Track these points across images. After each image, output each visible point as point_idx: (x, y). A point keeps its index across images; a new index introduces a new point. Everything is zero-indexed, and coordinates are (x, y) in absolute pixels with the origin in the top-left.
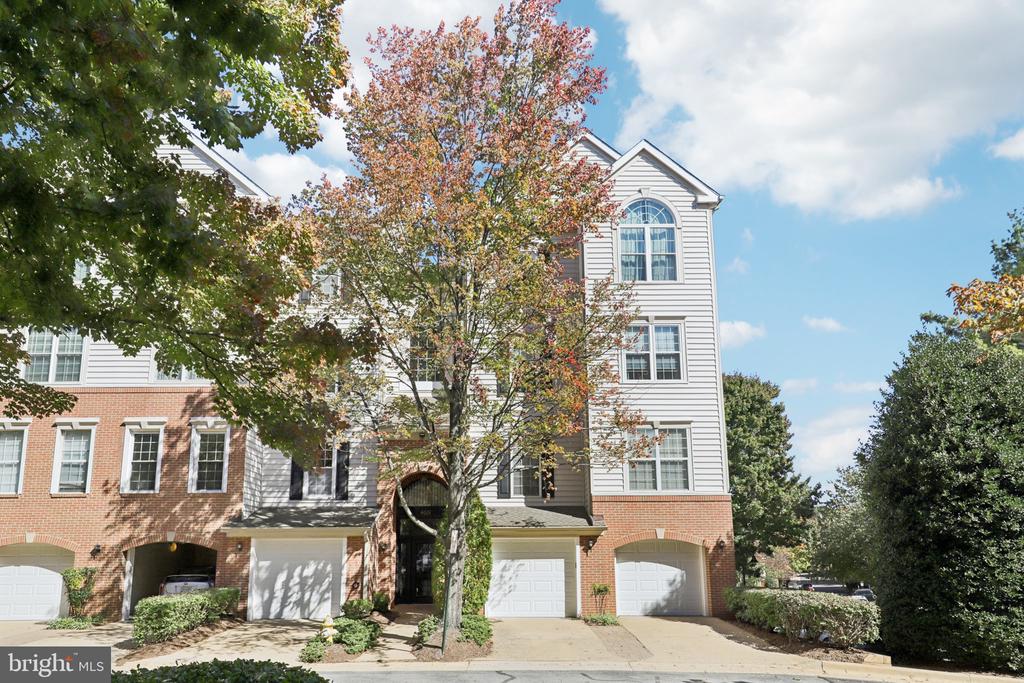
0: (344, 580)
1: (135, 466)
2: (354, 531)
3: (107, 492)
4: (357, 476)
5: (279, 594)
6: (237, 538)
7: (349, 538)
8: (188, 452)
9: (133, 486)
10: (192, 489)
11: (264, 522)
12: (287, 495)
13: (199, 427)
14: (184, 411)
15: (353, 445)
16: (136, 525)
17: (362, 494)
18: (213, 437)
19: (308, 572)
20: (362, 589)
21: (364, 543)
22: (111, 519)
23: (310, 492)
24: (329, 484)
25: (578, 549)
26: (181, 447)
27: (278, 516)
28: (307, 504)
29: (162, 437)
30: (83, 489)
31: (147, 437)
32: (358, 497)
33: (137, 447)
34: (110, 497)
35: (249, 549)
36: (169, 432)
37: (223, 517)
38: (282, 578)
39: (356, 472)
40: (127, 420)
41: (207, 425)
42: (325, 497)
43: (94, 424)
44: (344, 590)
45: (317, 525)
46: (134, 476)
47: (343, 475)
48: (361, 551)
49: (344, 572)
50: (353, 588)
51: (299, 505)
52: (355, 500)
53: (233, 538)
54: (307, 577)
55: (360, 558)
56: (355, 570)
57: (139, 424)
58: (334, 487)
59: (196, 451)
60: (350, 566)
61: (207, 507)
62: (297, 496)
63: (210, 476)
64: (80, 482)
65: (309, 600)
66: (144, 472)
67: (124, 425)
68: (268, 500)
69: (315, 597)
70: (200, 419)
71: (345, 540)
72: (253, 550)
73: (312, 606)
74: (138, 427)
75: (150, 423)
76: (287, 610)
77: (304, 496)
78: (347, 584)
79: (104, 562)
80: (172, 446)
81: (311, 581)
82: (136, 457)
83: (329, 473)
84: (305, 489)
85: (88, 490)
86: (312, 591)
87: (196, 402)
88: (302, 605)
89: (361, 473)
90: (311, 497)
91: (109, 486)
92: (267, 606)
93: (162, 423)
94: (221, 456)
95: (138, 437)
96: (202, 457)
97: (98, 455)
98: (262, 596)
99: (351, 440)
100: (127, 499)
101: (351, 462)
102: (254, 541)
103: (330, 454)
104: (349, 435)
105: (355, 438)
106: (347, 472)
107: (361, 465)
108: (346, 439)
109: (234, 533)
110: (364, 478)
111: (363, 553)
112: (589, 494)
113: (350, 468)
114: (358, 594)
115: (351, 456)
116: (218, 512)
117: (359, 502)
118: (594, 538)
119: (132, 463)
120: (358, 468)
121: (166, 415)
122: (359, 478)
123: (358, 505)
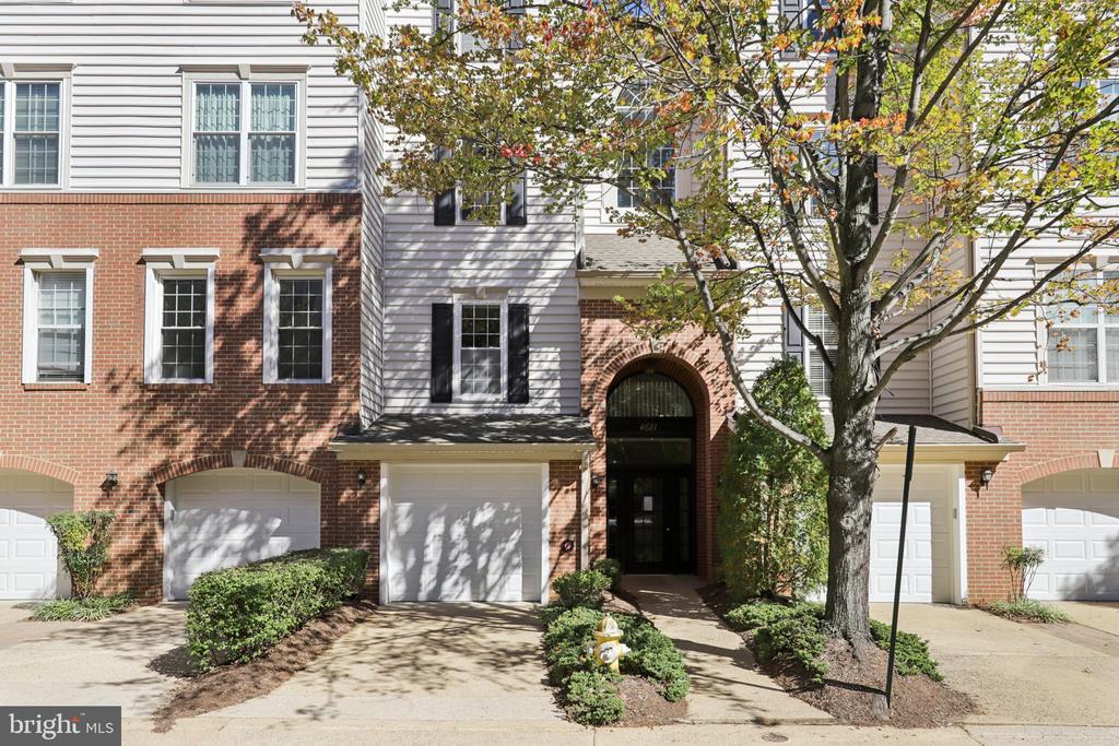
0: (546, 534)
1: (167, 336)
2: (564, 450)
4: (543, 361)
5: (433, 553)
6: (356, 463)
7: (552, 463)
8: (258, 313)
9: (168, 372)
10: (271, 377)
11: (398, 436)
12: (427, 394)
14: (246, 240)
15: (534, 311)
17: (552, 394)
18: (301, 285)
19: (483, 516)
20: (579, 551)
21: (580, 472)
23: (464, 389)
24: (496, 373)
25: (963, 484)
26: (244, 305)
27: (416, 429)
28: (461, 408)
29: (211, 288)
30: (81, 377)
31: (185, 285)
32: (545, 398)
33: (169, 303)
35: (377, 480)
37: (329, 426)
38: (436, 528)
39: (542, 356)
40: (148, 252)
41: (291, 263)
42: (491, 397)
43: (90, 259)
44: (547, 552)
45: (495, 440)
46: (167, 354)
47: (519, 362)
48: (574, 485)
49: (547, 520)
50: (563, 550)
51: (450, 411)
52: (542, 403)
53: (348, 463)
54: (480, 527)
55: (572, 497)
56: (565, 518)
57: (169, 259)
58: (504, 379)
59: (272, 310)
60: (558, 510)
61: (299, 408)
62: (442, 395)
63: (300, 355)
64: (74, 364)
65: (486, 568)
66: (183, 348)
67: (142, 261)
68: (393, 403)
69: (496, 564)
70: (274, 252)
72: (384, 482)
73: (491, 579)
74: (168, 266)
75: (189, 259)
76: (447, 585)
77: (456, 396)
78: (552, 542)
79: (125, 503)
80: (230, 301)
81: (487, 533)
82: (168, 320)
83: (496, 357)
84: (456, 382)
85: (88, 378)
86: (491, 552)
87: (263, 226)
88: (475, 576)
89: (551, 357)
90: (466, 397)
92: (412, 578)
93: (211, 259)
94: (317, 320)
95: (169, 285)
96: (284, 320)
97: (99, 314)
98: (404, 561)
99: (532, 301)
100: (163, 393)
101: (532, 339)
102: (384, 467)
103: (496, 327)
104: (527, 292)
105: (538, 303)
106: (526, 355)
107: (548, 344)
108: (522, 301)
109: (349, 452)
110: (555, 366)
111: (579, 490)
112: (976, 390)
113: (530, 349)
114: (572, 559)
115: (531, 329)
116: (318, 416)
117: (547, 407)
118: (992, 465)
119: (163, 331)
120: (545, 349)
121: (217, 244)
122: (546, 366)
123: (547, 412)
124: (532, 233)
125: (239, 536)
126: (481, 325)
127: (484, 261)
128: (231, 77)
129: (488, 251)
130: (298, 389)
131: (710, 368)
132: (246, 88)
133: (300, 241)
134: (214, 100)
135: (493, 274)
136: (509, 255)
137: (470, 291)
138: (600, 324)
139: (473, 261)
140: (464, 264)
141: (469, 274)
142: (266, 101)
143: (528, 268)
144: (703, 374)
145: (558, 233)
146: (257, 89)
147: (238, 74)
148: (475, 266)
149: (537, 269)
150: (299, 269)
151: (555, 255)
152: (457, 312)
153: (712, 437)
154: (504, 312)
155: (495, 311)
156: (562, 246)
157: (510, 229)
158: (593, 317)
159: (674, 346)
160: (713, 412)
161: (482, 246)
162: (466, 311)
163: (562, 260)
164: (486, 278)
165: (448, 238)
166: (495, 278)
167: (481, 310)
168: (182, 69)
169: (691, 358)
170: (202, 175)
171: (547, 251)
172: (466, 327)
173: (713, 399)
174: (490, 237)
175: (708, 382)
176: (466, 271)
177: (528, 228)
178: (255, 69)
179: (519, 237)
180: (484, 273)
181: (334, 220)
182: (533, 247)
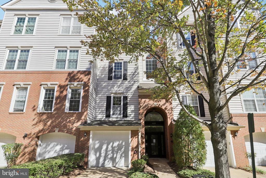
0: (130, 148)
1: (45, 102)
2: (134, 128)
4: (131, 109)
5: (103, 155)
6: (84, 131)
7: (132, 131)
10: (67, 111)
11: (97, 124)
12: (105, 116)
13: (71, 86)
15: (129, 98)
17: (133, 115)
18: (76, 90)
19: (116, 144)
20: (138, 153)
21: (138, 133)
23: (113, 114)
24: (120, 111)
25: (231, 136)
27: (101, 123)
29: (56, 90)
30: (23, 111)
31: (50, 90)
33: (46, 94)
35: (89, 135)
37: (81, 121)
38: (104, 147)
40: (42, 83)
41: (74, 85)
42: (119, 116)
43: (29, 84)
44: (130, 153)
45: (118, 125)
47: (125, 109)
49: (131, 145)
50: (134, 153)
52: (131, 117)
53: (82, 131)
54: (115, 147)
55: (137, 139)
56: (135, 145)
57: (47, 85)
58: (122, 112)
59: (69, 96)
60: (133, 142)
62: (108, 116)
63: (74, 106)
64: (22, 109)
65: (116, 157)
66: (48, 103)
67: (41, 85)
68: (98, 117)
69: (119, 156)
70: (71, 83)
72: (91, 136)
73: (117, 160)
74: (47, 86)
75: (51, 84)
76: (106, 162)
77: (111, 116)
78: (132, 150)
79: (29, 141)
80: (62, 92)
81: (116, 149)
82: (45, 98)
83: (120, 108)
84: (111, 113)
85: (24, 111)
86: (117, 153)
88: (113, 160)
89: (133, 107)
90: (114, 116)
92: (98, 159)
93: (56, 84)
94: (79, 98)
95: (47, 90)
96: (72, 98)
97: (29, 96)
98: (96, 155)
101: (128, 103)
103: (120, 101)
104: (128, 94)
105: (130, 95)
106: (127, 107)
107: (132, 105)
108: (127, 95)
109: (83, 128)
110: (133, 109)
111: (138, 137)
112: (229, 114)
113: (128, 106)
114: (137, 156)
115: (128, 101)
118: (237, 131)
120: (131, 106)
121: (58, 81)
122: (132, 109)
123: (132, 120)
124: (129, 82)
126: (117, 100)
127: (119, 87)
128: (66, 49)
129: (119, 85)
130: (73, 113)
132: (68, 51)
133: (78, 80)
134: (62, 53)
135: (121, 90)
136: (124, 86)
137: (116, 93)
138: (143, 100)
139: (116, 87)
140: (114, 88)
141: (116, 90)
142: (73, 54)
143: (128, 89)
144: (166, 111)
145: (135, 82)
146: (71, 51)
147: (67, 48)
148: (117, 88)
149: (131, 89)
150: (76, 86)
151: (134, 86)
152: (112, 98)
153: (169, 125)
154: (122, 98)
155: (120, 97)
156: (135, 84)
157: (124, 81)
158: (142, 99)
159: (159, 105)
160: (169, 119)
161: (119, 84)
162: (114, 97)
163: (135, 87)
164: (119, 91)
165: (111, 82)
166: (121, 91)
167: (117, 98)
168: (56, 47)
169: (163, 107)
170: (57, 68)
171: (132, 85)
172: (114, 101)
173: (168, 116)
174: (120, 83)
175: (167, 113)
177: (128, 81)
178: (71, 47)
179: (126, 82)
182: (129, 84)
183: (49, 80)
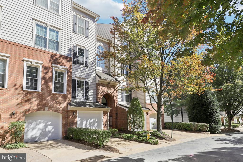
3: (16, 89)
8: (52, 77)
9: (27, 88)
13: (56, 68)
14: (50, 61)
15: (90, 83)
16: (31, 103)
17: (92, 98)
18: (60, 73)
19: (92, 121)
21: (107, 113)
22: (19, 101)
23: (78, 96)
26: (49, 75)
28: (77, 100)
29: (41, 69)
33: (28, 71)
34: (18, 91)
35: (76, 114)
36: (44, 68)
37: (66, 102)
39: (91, 91)
40: (24, 59)
41: (59, 69)
42: (82, 98)
43: (8, 57)
46: (27, 83)
47: (87, 92)
48: (106, 115)
49: (103, 121)
50: (105, 126)
51: (75, 100)
52: (90, 100)
53: (70, 110)
54: (91, 123)
55: (106, 117)
56: (105, 121)
58: (84, 95)
61: (60, 98)
62: (74, 97)
63: (58, 87)
66: (32, 82)
67: (23, 61)
70: (56, 65)
71: (103, 112)
72: (78, 114)
75: (36, 63)
77: (76, 98)
78: (104, 124)
79: (17, 119)
80: (46, 73)
82: (28, 75)
83: (83, 90)
84: (76, 95)
85: (6, 87)
87: (54, 59)
89: (92, 92)
90: (78, 98)
91: (17, 87)
93: (41, 64)
94: (63, 81)
95: (28, 67)
96: (56, 80)
97: (10, 71)
99: (89, 81)
100: (26, 93)
101: (89, 88)
102: (78, 111)
103: (83, 85)
104: (89, 80)
105: (90, 81)
106: (88, 91)
107: (92, 89)
108: (88, 81)
109: (70, 108)
110: (92, 93)
111: (107, 116)
112: (145, 103)
113: (89, 90)
114: (106, 127)
115: (89, 86)
116: (64, 101)
117: (91, 101)
118: (148, 112)
119: (26, 78)
120: (91, 90)
121: (42, 61)
122: (91, 93)
123: (91, 102)
124: (89, 69)
125: (41, 126)
126: (80, 84)
127: (82, 72)
128: (45, 25)
129: (82, 71)
130: (60, 95)
131: (115, 96)
132: (48, 29)
133: (61, 64)
135: (83, 75)
136: (86, 72)
137: (79, 78)
138: (101, 87)
139: (80, 72)
140: (78, 72)
141: (79, 75)
142: (53, 33)
143: (89, 75)
144: (114, 97)
145: (93, 70)
146: (51, 30)
147: (47, 25)
148: (80, 73)
149: (90, 76)
150: (61, 70)
151: (93, 74)
152: (77, 81)
153: (115, 107)
154: (84, 82)
155: (83, 82)
156: (94, 72)
157: (86, 68)
158: (100, 86)
159: (110, 92)
160: (115, 103)
161: (81, 70)
162: (78, 81)
163: (94, 75)
164: (82, 76)
165: (75, 67)
166: (83, 76)
167: (81, 82)
168: (33, 19)
169: (113, 94)
171: (92, 73)
172: (78, 84)
173: (115, 101)
174: (82, 68)
175: (115, 98)
176: (78, 74)
177: (88, 68)
178: (50, 26)
179: (87, 69)
180: (81, 75)
181: (68, 61)
182: (89, 72)
183: (32, 57)
